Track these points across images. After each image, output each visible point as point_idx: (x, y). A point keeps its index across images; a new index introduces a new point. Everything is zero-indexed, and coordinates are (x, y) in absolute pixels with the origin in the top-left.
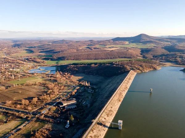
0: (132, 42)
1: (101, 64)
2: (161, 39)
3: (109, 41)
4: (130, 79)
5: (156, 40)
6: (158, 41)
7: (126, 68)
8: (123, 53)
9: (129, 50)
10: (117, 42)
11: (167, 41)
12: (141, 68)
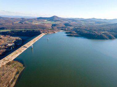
0: (49, 20)
1: (28, 31)
2: (64, 19)
3: (35, 19)
4: (41, 36)
5: (62, 20)
6: (62, 21)
7: (40, 32)
8: (41, 26)
9: (45, 25)
10: (40, 20)
11: (67, 21)
12: (48, 32)
